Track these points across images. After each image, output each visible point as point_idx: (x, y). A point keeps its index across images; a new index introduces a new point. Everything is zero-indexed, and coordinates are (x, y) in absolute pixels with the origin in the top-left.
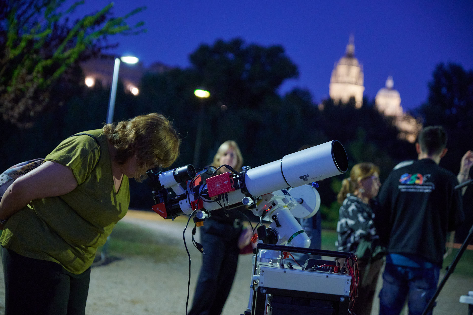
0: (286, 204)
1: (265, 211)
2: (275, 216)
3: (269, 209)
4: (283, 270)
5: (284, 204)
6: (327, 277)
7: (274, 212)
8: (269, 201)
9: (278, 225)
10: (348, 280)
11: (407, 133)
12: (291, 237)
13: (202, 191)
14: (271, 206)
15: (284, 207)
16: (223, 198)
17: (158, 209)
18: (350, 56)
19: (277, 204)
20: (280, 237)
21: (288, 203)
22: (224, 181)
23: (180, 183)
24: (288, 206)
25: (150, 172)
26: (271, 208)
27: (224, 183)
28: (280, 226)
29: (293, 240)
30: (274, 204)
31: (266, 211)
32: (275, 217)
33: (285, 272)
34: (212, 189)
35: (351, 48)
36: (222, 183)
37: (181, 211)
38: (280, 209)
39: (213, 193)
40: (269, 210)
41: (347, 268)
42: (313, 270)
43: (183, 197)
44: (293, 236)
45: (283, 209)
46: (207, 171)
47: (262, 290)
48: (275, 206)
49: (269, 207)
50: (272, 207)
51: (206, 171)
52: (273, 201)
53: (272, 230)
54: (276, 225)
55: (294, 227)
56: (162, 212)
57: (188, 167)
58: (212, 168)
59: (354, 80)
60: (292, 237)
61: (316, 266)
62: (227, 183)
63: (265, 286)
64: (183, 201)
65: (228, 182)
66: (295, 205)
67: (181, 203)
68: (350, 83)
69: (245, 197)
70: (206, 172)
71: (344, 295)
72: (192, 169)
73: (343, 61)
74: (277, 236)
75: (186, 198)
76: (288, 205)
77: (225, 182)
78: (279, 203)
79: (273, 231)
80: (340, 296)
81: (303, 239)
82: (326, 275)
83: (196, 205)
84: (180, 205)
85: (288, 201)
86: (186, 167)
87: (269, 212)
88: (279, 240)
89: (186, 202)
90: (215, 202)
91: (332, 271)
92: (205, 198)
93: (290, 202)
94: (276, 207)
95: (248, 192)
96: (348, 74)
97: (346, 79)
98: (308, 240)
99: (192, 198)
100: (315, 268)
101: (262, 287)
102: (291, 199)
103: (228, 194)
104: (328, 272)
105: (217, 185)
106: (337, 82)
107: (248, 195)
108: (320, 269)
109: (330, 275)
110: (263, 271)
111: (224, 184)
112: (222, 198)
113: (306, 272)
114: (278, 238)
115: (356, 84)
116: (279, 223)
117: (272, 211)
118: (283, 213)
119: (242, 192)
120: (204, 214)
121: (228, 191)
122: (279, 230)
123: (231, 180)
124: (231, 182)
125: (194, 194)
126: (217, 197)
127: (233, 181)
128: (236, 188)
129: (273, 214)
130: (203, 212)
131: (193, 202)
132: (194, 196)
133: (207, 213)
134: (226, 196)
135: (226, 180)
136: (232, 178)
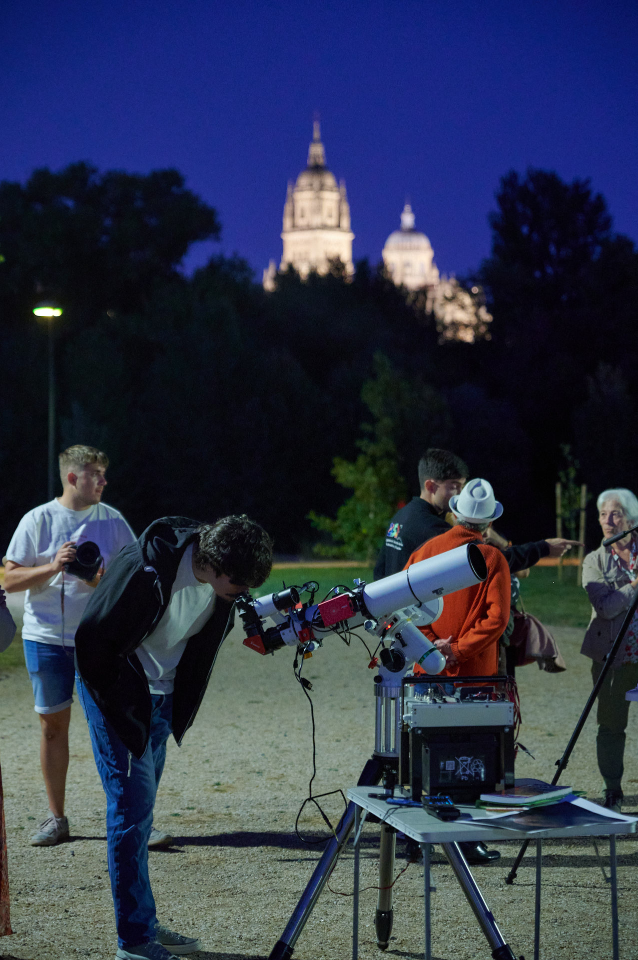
0: (409, 616)
1: (385, 629)
2: (399, 634)
3: (389, 627)
4: (436, 706)
5: (406, 617)
6: (487, 706)
7: (398, 628)
8: (390, 617)
9: (404, 645)
10: (510, 708)
11: (456, 325)
12: (421, 657)
13: (314, 618)
15: (407, 621)
16: (342, 626)
17: (252, 643)
18: (317, 169)
19: (400, 619)
20: (407, 659)
21: (411, 615)
22: (342, 606)
24: (411, 619)
25: (242, 601)
26: (392, 624)
27: (342, 607)
28: (406, 645)
29: (424, 662)
30: (396, 620)
31: (387, 629)
32: (398, 636)
33: (440, 707)
34: (327, 617)
35: (317, 151)
36: (339, 608)
37: (284, 642)
38: (403, 623)
39: (329, 622)
41: (506, 694)
42: (468, 702)
43: (284, 626)
44: (425, 656)
45: (407, 623)
47: (417, 731)
49: (390, 624)
50: (393, 623)
52: (394, 616)
53: (396, 651)
54: (402, 646)
55: (423, 645)
56: (259, 647)
57: (292, 591)
58: (312, 583)
60: (423, 658)
61: (471, 695)
62: (346, 608)
63: (419, 726)
64: (286, 631)
67: (283, 634)
69: (367, 621)
71: (507, 724)
73: (304, 180)
74: (403, 659)
75: (289, 627)
76: (412, 617)
77: (344, 607)
78: (401, 618)
79: (398, 652)
80: (504, 727)
81: (437, 659)
82: (485, 705)
83: (305, 635)
84: (282, 635)
85: (411, 613)
86: (288, 591)
87: (390, 631)
88: (406, 663)
89: (290, 631)
90: (332, 631)
91: (490, 698)
92: (317, 626)
93: (413, 613)
94: (398, 623)
95: (369, 613)
96: (318, 210)
97: (316, 221)
98: (443, 659)
99: (298, 626)
100: (470, 698)
101: (417, 728)
102: (413, 609)
103: (348, 620)
104: (486, 701)
105: (334, 611)
107: (370, 617)
108: (476, 698)
109: (490, 705)
110: (415, 710)
111: (343, 609)
112: (340, 626)
113: (462, 705)
114: (405, 661)
116: (404, 642)
117: (395, 627)
118: (407, 629)
119: (363, 615)
120: (316, 645)
121: (349, 617)
122: (405, 650)
123: (350, 604)
124: (350, 605)
125: (303, 623)
126: (335, 625)
127: (352, 604)
128: (356, 610)
129: (395, 632)
130: (314, 642)
131: (300, 632)
132: (301, 625)
133: (318, 642)
134: (346, 622)
135: (344, 605)
136: (350, 601)
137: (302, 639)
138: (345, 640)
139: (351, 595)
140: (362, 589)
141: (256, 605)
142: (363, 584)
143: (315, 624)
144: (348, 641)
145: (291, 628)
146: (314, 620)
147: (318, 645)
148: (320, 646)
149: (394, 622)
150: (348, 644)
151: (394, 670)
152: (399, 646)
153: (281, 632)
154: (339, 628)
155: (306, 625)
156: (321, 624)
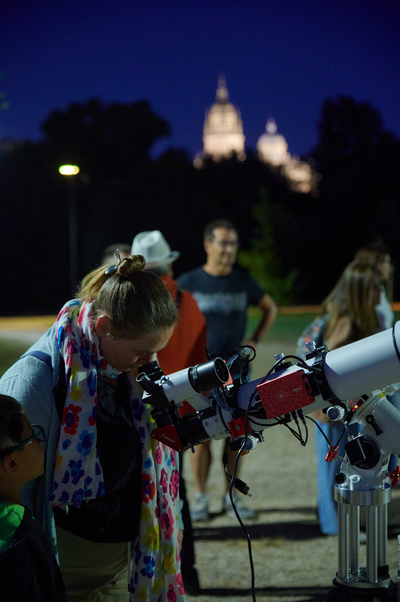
0: (382, 391)
1: (350, 410)
2: (371, 416)
3: (356, 407)
5: (379, 392)
7: (367, 410)
9: (379, 432)
13: (251, 406)
14: (360, 400)
15: (380, 397)
16: (295, 418)
17: (163, 436)
19: (371, 396)
20: (382, 452)
22: (294, 388)
23: (202, 393)
25: (145, 379)
26: (360, 403)
27: (294, 390)
28: (382, 432)
30: (366, 397)
31: (353, 410)
32: (370, 419)
34: (271, 404)
36: (289, 392)
37: (209, 436)
38: (376, 401)
39: (274, 411)
40: (358, 408)
43: (208, 413)
45: (379, 400)
46: (240, 356)
48: (367, 400)
49: (357, 402)
50: (362, 402)
51: (237, 356)
53: (365, 440)
54: (375, 433)
56: (173, 441)
57: (216, 363)
58: (246, 348)
62: (300, 392)
64: (211, 420)
65: (301, 388)
66: (395, 388)
67: (207, 424)
69: (331, 408)
70: (237, 359)
72: (220, 365)
74: (376, 451)
75: (215, 414)
76: (385, 390)
77: (296, 390)
79: (368, 442)
83: (238, 428)
84: (204, 426)
86: (211, 364)
87: (358, 412)
88: (381, 456)
89: (216, 421)
90: (279, 424)
92: (255, 417)
93: (388, 386)
94: (369, 401)
95: (334, 396)
99: (227, 415)
105: (281, 396)
107: (336, 401)
111: (295, 392)
112: (291, 417)
114: (380, 453)
116: (379, 428)
117: (364, 408)
118: (381, 409)
119: (325, 399)
120: (255, 441)
121: (304, 404)
122: (379, 439)
123: (306, 384)
124: (307, 388)
125: (234, 411)
126: (283, 416)
127: (309, 384)
128: (315, 393)
129: (365, 413)
130: (251, 437)
131: (230, 423)
132: (232, 414)
133: (256, 436)
134: (300, 412)
135: (297, 386)
136: (306, 379)
137: (235, 433)
138: (299, 437)
139: (306, 371)
140: (321, 359)
141: (165, 386)
142: (323, 351)
143: (252, 414)
144: (304, 438)
145: (218, 416)
146: (250, 408)
147: (258, 440)
148: (260, 441)
149: (363, 400)
150: (304, 443)
151: (364, 466)
152: (372, 433)
153: (204, 422)
154: (290, 421)
155: (238, 413)
156: (262, 414)
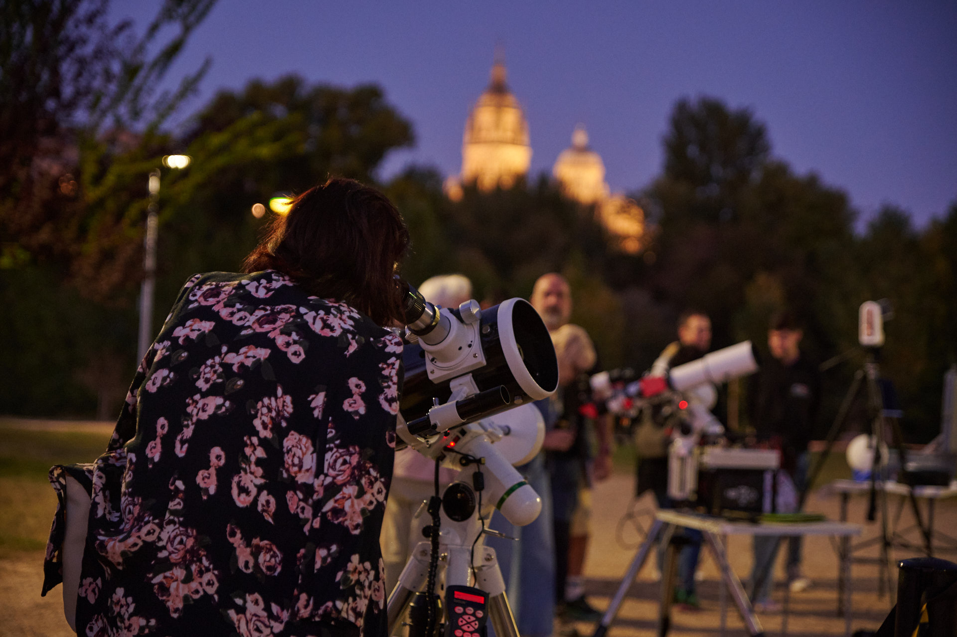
59: (509, 135)
68: (502, 142)
73: (486, 98)
96: (497, 124)
106: (477, 142)
115: (514, 142)
